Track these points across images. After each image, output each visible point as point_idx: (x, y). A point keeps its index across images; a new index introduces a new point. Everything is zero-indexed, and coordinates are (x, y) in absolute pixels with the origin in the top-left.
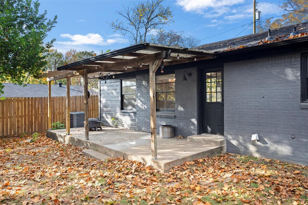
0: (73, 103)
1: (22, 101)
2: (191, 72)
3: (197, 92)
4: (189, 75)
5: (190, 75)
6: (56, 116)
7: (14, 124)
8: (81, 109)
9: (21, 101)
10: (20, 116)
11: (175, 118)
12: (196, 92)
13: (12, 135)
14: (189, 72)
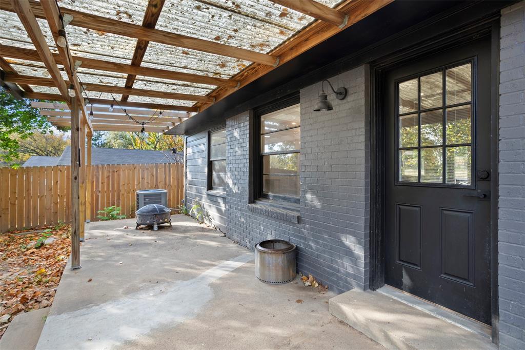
0: (153, 176)
1: (63, 171)
2: (346, 87)
3: (366, 146)
4: (341, 93)
5: (343, 94)
6: (123, 195)
7: (47, 208)
8: (165, 184)
9: (61, 171)
10: (59, 196)
11: (299, 222)
12: (363, 147)
13: (45, 225)
14: (341, 86)
